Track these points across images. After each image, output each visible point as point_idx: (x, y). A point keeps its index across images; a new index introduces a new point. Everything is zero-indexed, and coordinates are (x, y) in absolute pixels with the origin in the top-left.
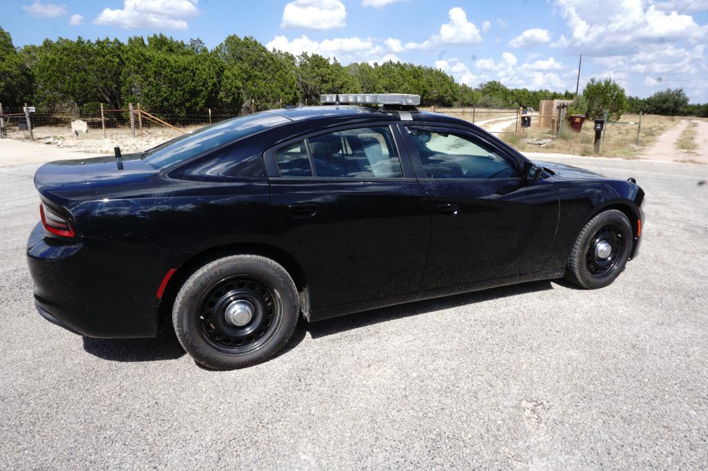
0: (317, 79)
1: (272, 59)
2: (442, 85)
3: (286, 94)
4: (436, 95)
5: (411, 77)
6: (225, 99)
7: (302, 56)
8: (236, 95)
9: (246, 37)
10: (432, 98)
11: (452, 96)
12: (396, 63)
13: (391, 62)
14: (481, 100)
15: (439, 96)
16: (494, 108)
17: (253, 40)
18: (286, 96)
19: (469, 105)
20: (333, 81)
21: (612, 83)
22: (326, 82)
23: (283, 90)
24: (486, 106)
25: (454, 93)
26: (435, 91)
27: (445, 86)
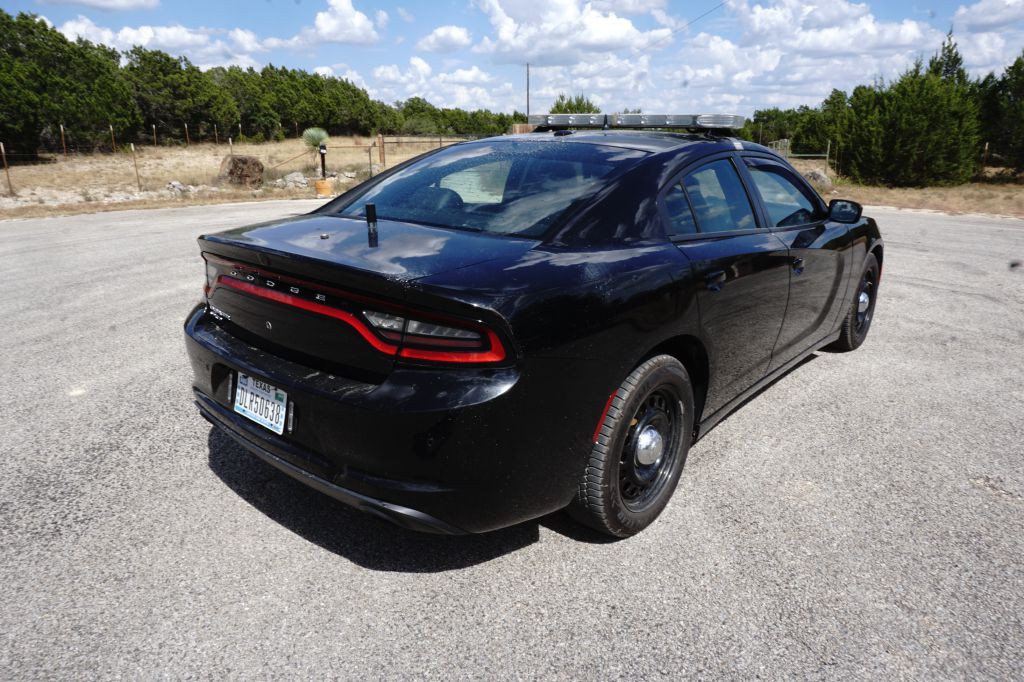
0: (165, 92)
1: (82, 56)
2: (354, 103)
3: (118, 116)
4: (347, 118)
5: (307, 90)
6: (10, 125)
7: (132, 52)
8: (32, 118)
9: (22, 15)
10: (342, 123)
11: (370, 120)
12: (280, 68)
13: (272, 67)
14: (407, 124)
15: (351, 119)
16: (425, 136)
17: (37, 20)
18: (118, 120)
19: (390, 133)
20: (193, 95)
21: (585, 101)
22: (183, 97)
23: (111, 110)
24: (415, 134)
25: (372, 115)
26: (345, 112)
27: (358, 105)
